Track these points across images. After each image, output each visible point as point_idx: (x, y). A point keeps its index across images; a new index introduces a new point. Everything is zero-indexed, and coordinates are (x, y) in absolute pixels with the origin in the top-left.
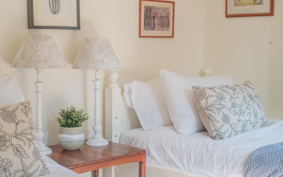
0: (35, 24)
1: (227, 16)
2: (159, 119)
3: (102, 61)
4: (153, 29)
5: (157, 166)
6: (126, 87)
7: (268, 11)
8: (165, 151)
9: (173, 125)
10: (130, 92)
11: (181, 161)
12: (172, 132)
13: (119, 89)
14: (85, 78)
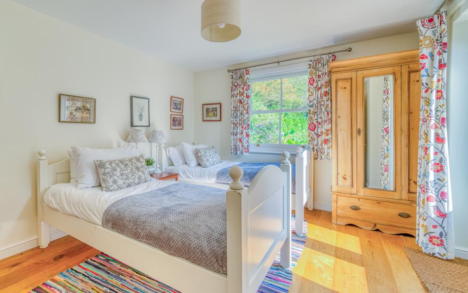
0: (134, 125)
1: (203, 121)
2: (181, 161)
3: (161, 139)
4: (176, 126)
5: (183, 179)
6: (167, 150)
7: (219, 119)
8: (185, 173)
9: (187, 164)
10: (169, 151)
11: (193, 177)
12: (187, 167)
13: (165, 150)
14: (151, 146)
